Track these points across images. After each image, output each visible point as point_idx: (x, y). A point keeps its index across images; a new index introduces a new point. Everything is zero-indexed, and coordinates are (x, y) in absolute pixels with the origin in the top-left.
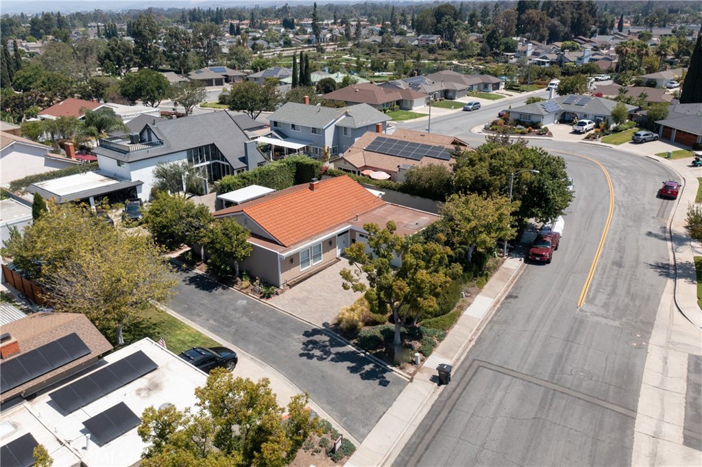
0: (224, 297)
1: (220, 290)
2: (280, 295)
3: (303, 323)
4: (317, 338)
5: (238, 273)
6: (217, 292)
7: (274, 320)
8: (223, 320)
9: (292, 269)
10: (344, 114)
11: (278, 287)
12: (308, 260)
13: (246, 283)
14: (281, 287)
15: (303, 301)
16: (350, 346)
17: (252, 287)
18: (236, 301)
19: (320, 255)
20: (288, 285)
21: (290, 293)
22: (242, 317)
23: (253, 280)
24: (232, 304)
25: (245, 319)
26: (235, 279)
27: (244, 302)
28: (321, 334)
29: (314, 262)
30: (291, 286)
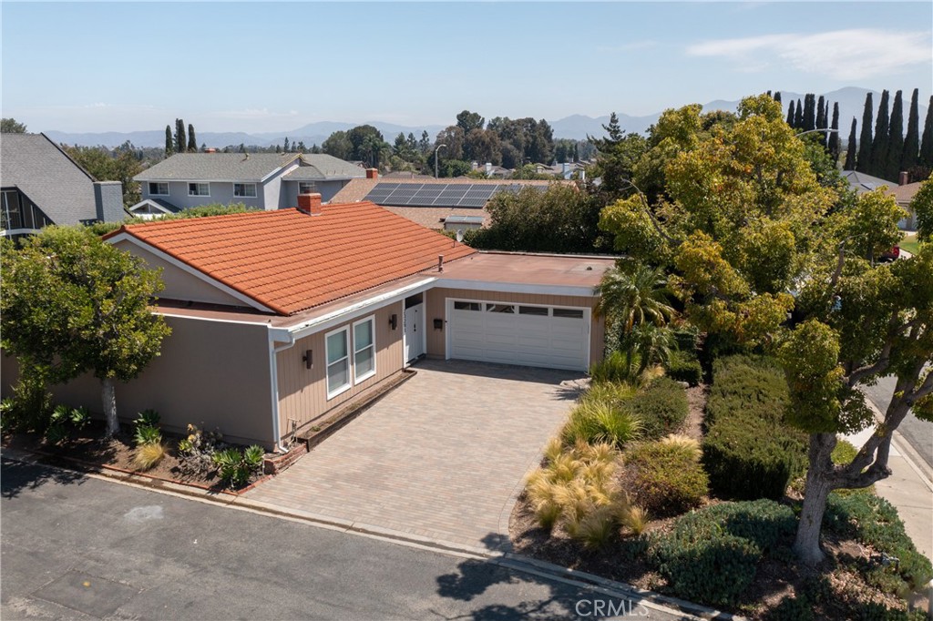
0: (69, 506)
1: (51, 485)
2: (282, 474)
3: (412, 549)
4: (500, 594)
5: (113, 425)
6: (39, 493)
7: (293, 555)
8: (72, 591)
9: (306, 389)
10: (296, 162)
11: (269, 450)
12: (344, 366)
13: (149, 450)
14: (280, 448)
15: (373, 479)
16: (644, 603)
17: (173, 462)
18: (121, 513)
19: (369, 353)
20: (301, 441)
21: (311, 464)
22: (157, 563)
23: (172, 439)
24: (106, 525)
25: (171, 569)
26: (106, 446)
27: (155, 512)
28: (507, 579)
29: (359, 373)
30: (308, 443)
